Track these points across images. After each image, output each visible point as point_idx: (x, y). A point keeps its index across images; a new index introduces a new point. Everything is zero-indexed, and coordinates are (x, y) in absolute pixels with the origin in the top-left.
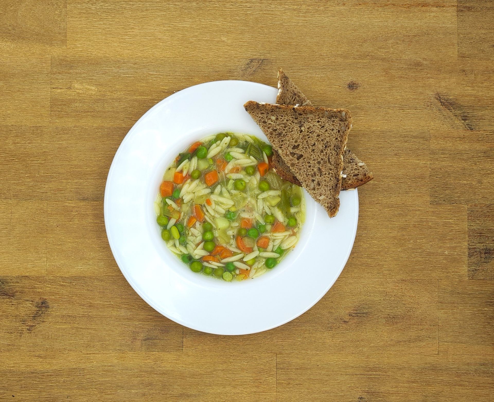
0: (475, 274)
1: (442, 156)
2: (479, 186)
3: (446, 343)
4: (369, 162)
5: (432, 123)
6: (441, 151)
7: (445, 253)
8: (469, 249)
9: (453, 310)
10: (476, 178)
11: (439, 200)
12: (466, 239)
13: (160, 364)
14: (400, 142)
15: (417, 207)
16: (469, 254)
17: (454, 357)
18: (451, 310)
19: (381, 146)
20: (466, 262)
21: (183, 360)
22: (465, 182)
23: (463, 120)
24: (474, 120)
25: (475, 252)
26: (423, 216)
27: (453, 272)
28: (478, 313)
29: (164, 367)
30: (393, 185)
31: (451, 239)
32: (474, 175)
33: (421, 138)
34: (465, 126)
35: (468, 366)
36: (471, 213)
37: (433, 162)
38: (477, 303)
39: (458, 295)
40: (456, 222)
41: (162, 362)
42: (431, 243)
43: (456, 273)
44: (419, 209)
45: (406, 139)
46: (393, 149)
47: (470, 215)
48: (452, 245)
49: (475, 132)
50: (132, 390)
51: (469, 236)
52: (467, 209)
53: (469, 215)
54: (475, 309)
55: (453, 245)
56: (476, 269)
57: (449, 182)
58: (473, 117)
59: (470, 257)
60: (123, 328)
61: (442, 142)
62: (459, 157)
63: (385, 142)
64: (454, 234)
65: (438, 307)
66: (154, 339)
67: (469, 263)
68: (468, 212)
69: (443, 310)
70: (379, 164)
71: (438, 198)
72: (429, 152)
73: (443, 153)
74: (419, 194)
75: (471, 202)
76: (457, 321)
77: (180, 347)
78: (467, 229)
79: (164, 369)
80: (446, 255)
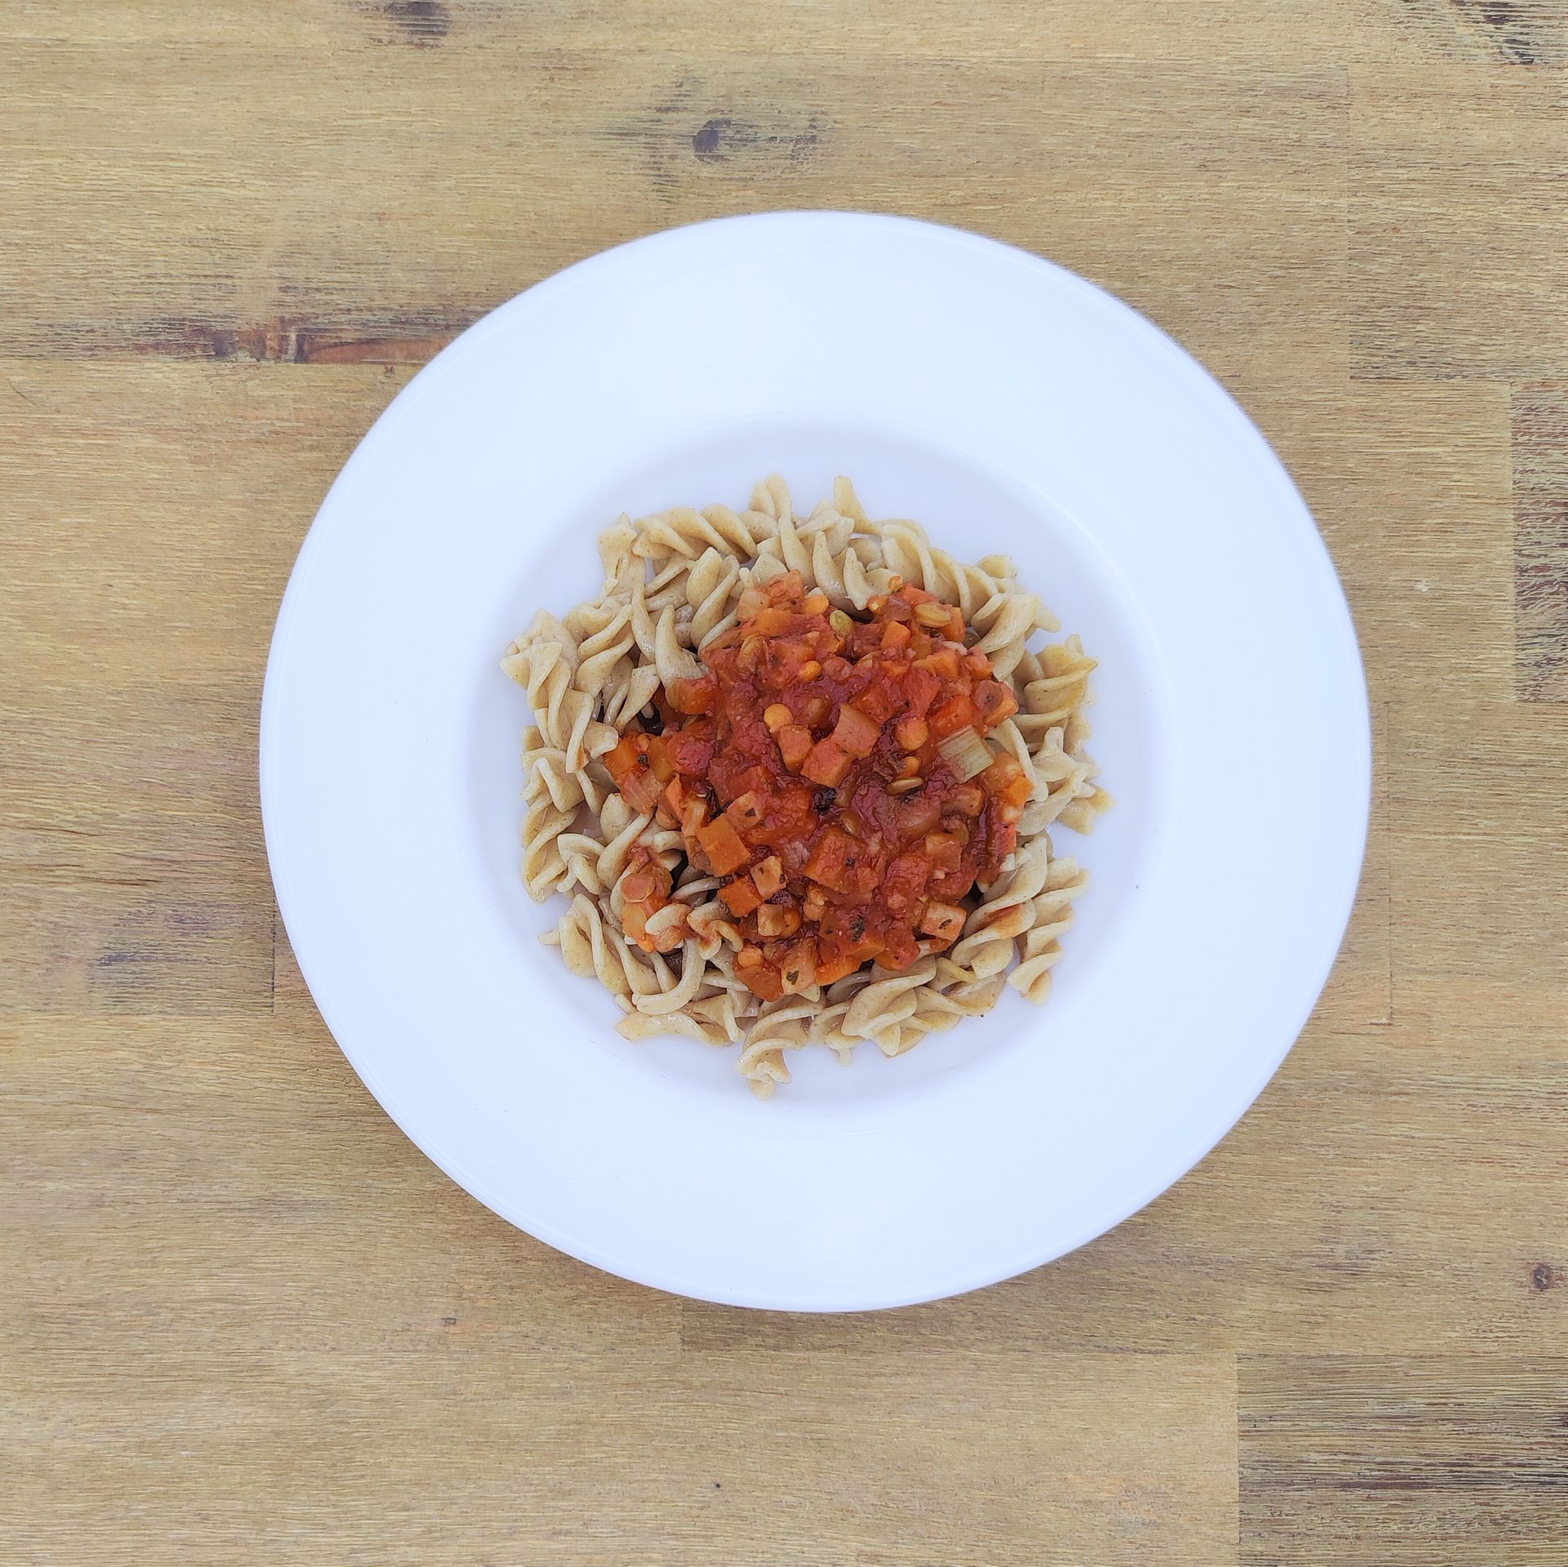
0: (1544, 678)
1: (1403, 174)
2: (1561, 303)
3: (1422, 978)
4: (1089, 196)
5: (1357, 34)
6: (1398, 154)
7: (1419, 586)
8: (1522, 571)
9: (1453, 833)
10: (1548, 270)
11: (1391, 360)
12: (1507, 529)
13: (171, 1068)
14: (1219, 114)
15: (1293, 391)
16: (1519, 593)
17: (1459, 1037)
18: (1447, 834)
19: (1140, 130)
20: (1509, 628)
21: (274, 1052)
22: (1501, 286)
23: (1490, 19)
24: (1540, 22)
25: (1547, 583)
26: (1322, 430)
27: (1452, 669)
28: (1560, 846)
29: (188, 1080)
30: (1191, 296)
31: (1442, 530)
32: (1538, 254)
33: (1310, 97)
34: (1500, 47)
35: (1521, 1076)
36: (1527, 418)
37: (1363, 199)
38: (1556, 803)
39: (1472, 771)
40: (1464, 456)
41: (180, 1057)
42: (1357, 546)
43: (1464, 675)
44: (1305, 398)
45: (1247, 101)
46: (1191, 141)
47: (1523, 425)
48: (1445, 555)
49: (1542, 73)
50: (47, 1183)
51: (1520, 517)
52: (1509, 399)
53: (1520, 428)
54: (1548, 830)
55: (1451, 555)
56: (1550, 659)
57: (1431, 286)
58: (1532, 9)
59: (1524, 607)
60: (9, 910)
61: (1400, 117)
62: (1476, 178)
63: (1156, 115)
64: (1457, 508)
65: (1386, 821)
66: (147, 960)
67: (1519, 632)
68: (1513, 414)
69: (1412, 836)
70: (1129, 205)
71: (1382, 353)
72: (1346, 158)
73: (1404, 164)
74: (1304, 337)
75: (1526, 369)
76: (1470, 881)
77: (258, 992)
78: (1509, 485)
79: (187, 1088)
80: (1421, 597)
